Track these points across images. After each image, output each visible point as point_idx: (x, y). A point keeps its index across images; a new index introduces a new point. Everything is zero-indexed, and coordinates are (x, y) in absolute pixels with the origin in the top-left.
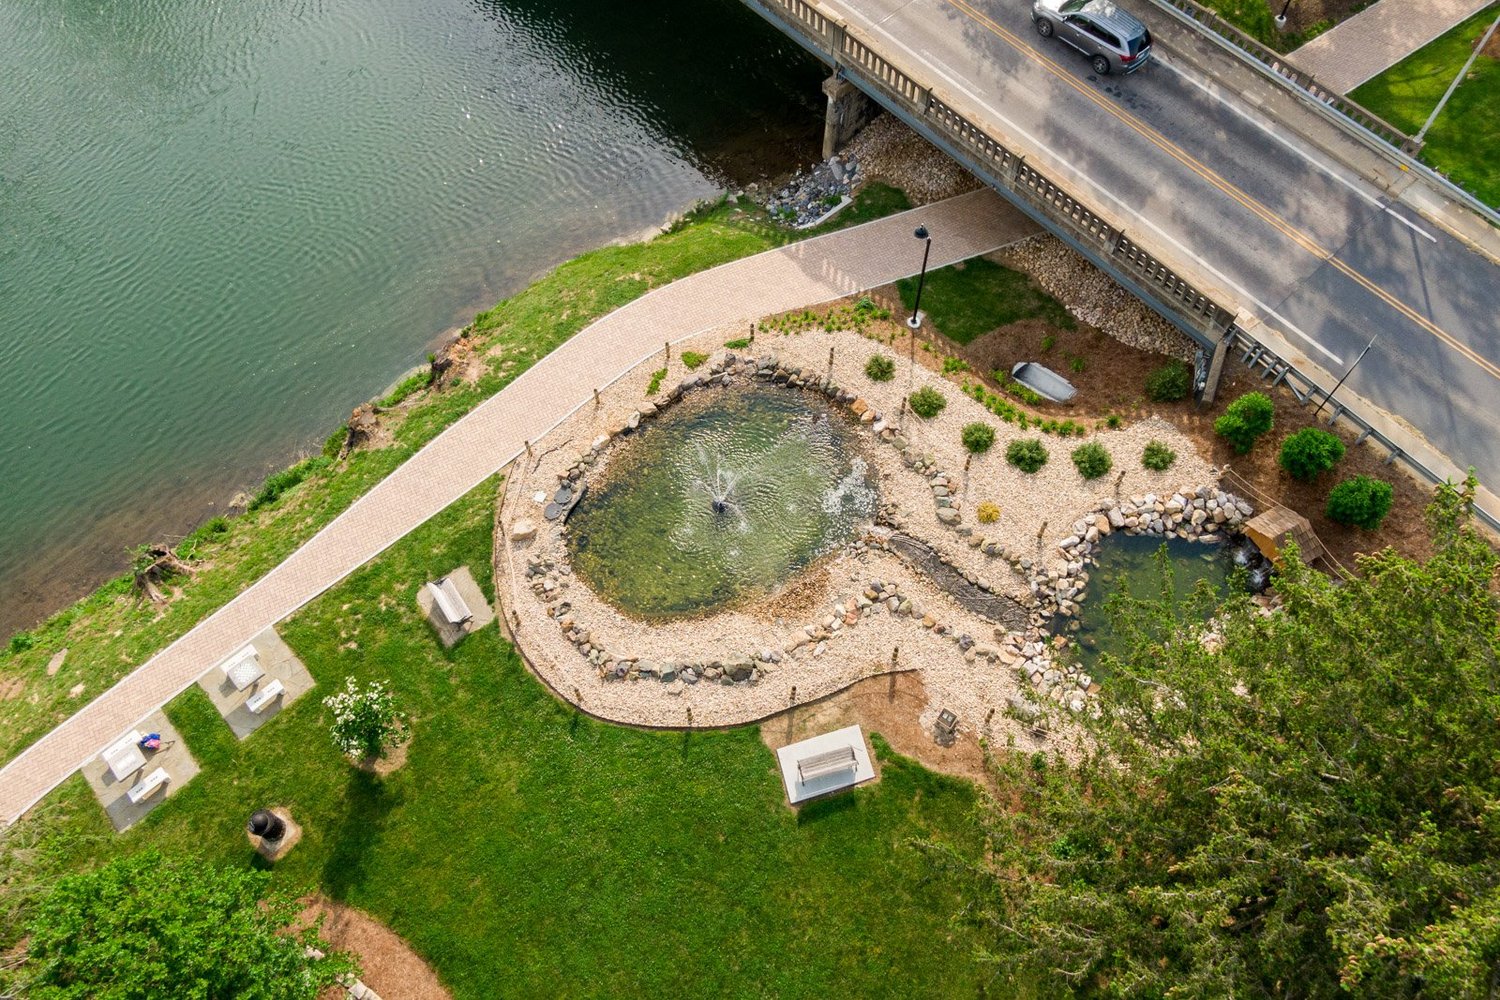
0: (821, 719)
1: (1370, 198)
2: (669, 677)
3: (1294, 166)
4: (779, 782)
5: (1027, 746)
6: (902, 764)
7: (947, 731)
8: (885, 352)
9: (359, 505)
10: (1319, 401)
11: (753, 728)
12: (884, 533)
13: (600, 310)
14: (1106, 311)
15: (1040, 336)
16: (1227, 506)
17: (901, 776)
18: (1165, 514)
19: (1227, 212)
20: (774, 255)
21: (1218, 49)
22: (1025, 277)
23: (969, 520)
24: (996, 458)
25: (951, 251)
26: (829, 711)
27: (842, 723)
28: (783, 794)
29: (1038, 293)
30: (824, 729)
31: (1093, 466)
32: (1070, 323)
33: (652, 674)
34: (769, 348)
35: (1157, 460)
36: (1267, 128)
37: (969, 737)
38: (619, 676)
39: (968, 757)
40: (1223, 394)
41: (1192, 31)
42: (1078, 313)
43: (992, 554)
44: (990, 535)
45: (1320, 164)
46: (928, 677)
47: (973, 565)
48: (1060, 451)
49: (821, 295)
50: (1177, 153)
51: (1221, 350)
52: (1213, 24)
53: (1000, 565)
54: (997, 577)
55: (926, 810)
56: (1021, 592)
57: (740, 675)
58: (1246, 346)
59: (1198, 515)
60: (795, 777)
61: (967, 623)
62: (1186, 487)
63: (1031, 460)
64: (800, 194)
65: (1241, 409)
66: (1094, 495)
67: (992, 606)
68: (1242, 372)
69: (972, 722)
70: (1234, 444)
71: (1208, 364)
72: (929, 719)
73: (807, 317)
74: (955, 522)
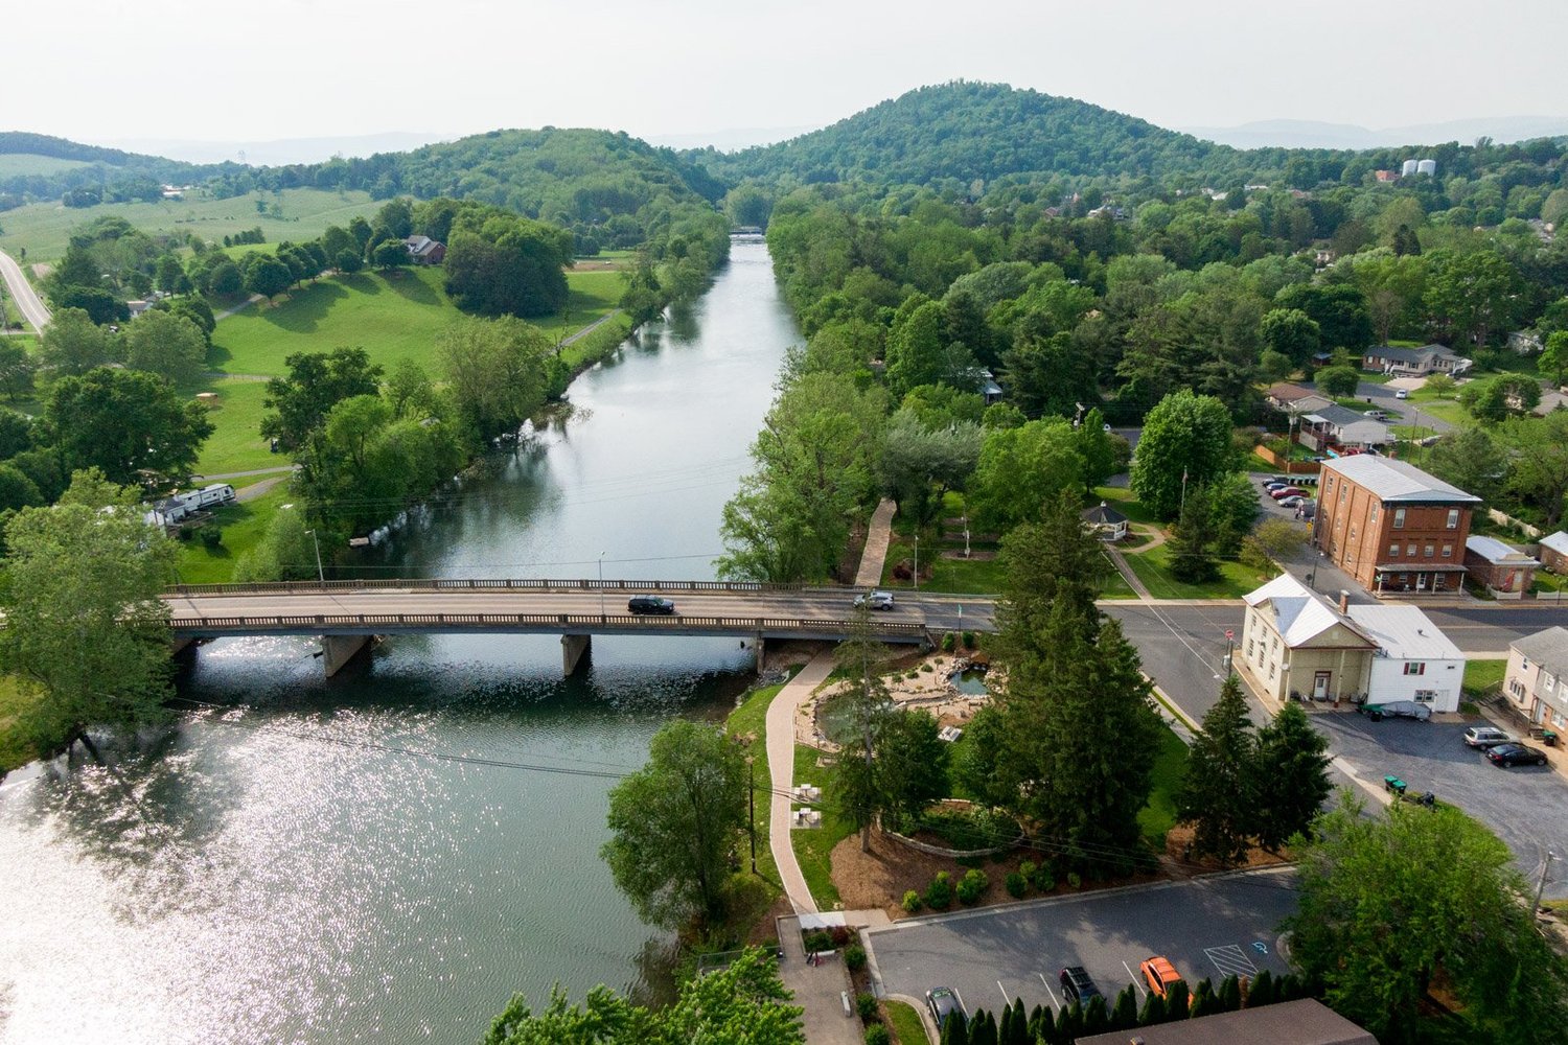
1: (917, 603)
5: (982, 708)
6: (964, 725)
7: (963, 715)
10: (957, 632)
12: (902, 703)
13: (765, 713)
16: (962, 660)
18: (953, 669)
19: (895, 617)
20: (787, 689)
23: (917, 691)
24: (907, 680)
27: (943, 728)
31: (929, 670)
34: (821, 695)
35: (940, 662)
37: (970, 714)
39: (974, 717)
40: (938, 644)
43: (931, 691)
44: (927, 689)
46: (949, 712)
47: (929, 695)
48: (919, 671)
49: (815, 686)
51: (928, 636)
52: (839, 590)
53: (934, 692)
54: (937, 694)
56: (945, 693)
58: (932, 632)
59: (959, 666)
60: (948, 738)
61: (943, 703)
62: (950, 663)
63: (915, 676)
64: (767, 681)
65: (945, 641)
66: (936, 673)
67: (944, 697)
68: (938, 638)
69: (967, 712)
70: (950, 650)
71: (927, 641)
72: (959, 717)
73: (821, 688)
74: (914, 693)
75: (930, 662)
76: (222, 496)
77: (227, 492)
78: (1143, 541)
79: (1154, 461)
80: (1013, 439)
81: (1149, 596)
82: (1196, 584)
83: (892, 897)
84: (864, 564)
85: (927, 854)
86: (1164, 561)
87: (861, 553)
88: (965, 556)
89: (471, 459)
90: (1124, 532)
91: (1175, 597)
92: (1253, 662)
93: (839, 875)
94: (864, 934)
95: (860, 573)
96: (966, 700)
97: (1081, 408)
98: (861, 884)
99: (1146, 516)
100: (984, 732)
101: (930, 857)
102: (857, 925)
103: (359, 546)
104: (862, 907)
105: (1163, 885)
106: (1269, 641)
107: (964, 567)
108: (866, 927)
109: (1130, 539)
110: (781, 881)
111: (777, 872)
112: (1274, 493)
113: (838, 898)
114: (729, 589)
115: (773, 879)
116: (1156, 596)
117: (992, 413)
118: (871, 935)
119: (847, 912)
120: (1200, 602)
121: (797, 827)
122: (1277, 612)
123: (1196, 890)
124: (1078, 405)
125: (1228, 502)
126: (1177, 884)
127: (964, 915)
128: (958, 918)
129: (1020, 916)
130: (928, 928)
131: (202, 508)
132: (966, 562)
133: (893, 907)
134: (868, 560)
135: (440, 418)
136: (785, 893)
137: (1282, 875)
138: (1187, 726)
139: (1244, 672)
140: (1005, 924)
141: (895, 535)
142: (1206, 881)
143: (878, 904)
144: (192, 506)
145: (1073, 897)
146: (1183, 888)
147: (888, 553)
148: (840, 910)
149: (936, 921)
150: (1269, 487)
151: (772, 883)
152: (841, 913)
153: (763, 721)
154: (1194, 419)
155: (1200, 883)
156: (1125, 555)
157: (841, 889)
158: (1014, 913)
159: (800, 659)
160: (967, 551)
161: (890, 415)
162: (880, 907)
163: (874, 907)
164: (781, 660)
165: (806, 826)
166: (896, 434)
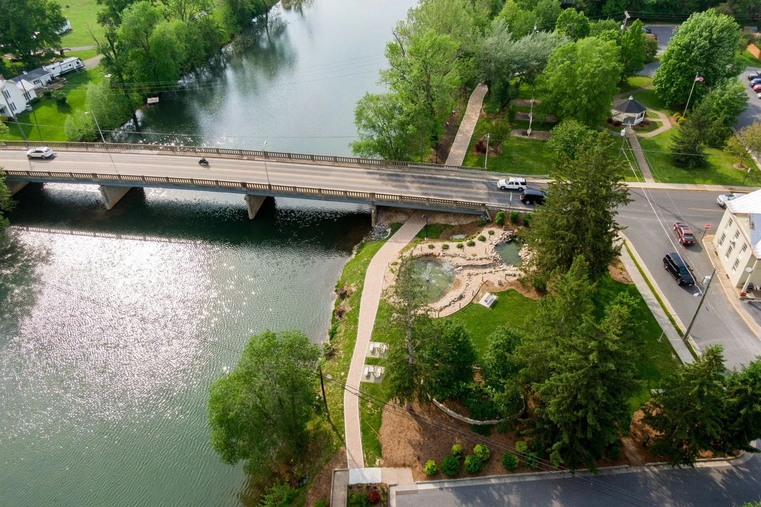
0: (480, 295)
1: (485, 181)
2: (450, 305)
3: (470, 182)
4: (483, 307)
5: (515, 278)
6: (499, 293)
7: (500, 284)
8: (430, 244)
9: (360, 319)
10: (508, 210)
11: (471, 303)
12: (460, 268)
13: (366, 268)
14: (457, 221)
15: (449, 231)
16: (508, 233)
17: (499, 294)
18: (501, 239)
19: (467, 193)
20: (387, 244)
21: (439, 170)
22: (437, 224)
23: (472, 257)
24: (466, 247)
25: (419, 227)
26: (480, 294)
27: (484, 294)
28: (486, 307)
29: (442, 225)
30: (482, 296)
31: (483, 239)
32: (453, 226)
33: (447, 306)
34: (407, 254)
35: (492, 233)
36: (459, 178)
37: (505, 283)
38: (441, 310)
39: (508, 286)
40: (493, 218)
41: (431, 169)
42: (453, 224)
43: (481, 259)
44: (478, 257)
45: (473, 179)
46: (490, 280)
47: (480, 263)
48: (475, 240)
49: (404, 245)
50: (449, 188)
51: (487, 211)
52: (435, 166)
53: (483, 260)
54: (485, 262)
55: (509, 296)
56: (491, 262)
57: (461, 297)
58: (490, 209)
59: (505, 237)
60: (485, 305)
61: (488, 270)
62: (500, 234)
63: (472, 244)
64: (376, 234)
65: (497, 218)
66: (488, 243)
67: (489, 266)
68: (493, 212)
69: (503, 281)
70: (501, 224)
71: (486, 215)
72: (496, 285)
73: (407, 248)
74: (470, 259)
75: (485, 232)
76: (75, 66)
77: (78, 63)
78: (654, 126)
79: (675, 65)
80: (574, 49)
81: (652, 180)
82: (688, 170)
83: (419, 459)
84: (459, 136)
85: (451, 417)
86: (667, 146)
87: (458, 127)
88: (527, 135)
89: (232, 37)
90: (641, 119)
91: (672, 181)
92: (722, 249)
93: (385, 433)
94: (393, 491)
95: (454, 144)
96: (504, 270)
97: (628, 16)
98: (399, 442)
99: (659, 105)
100: (500, 351)
101: (453, 421)
102: (389, 483)
103: (153, 104)
104: (396, 465)
105: (623, 470)
106: (740, 242)
107: (525, 144)
108: (395, 485)
109: (646, 126)
110: (343, 432)
111: (343, 423)
112: (756, 87)
113: (380, 455)
114: (359, 163)
115: (338, 429)
116: (657, 179)
117: (565, 16)
118: (398, 493)
119: (385, 468)
120: (688, 187)
121: (366, 381)
122: (752, 226)
123: (646, 478)
124: (626, 13)
125: (725, 103)
126: (634, 470)
127: (466, 482)
128: (463, 485)
129: (508, 488)
130: (439, 492)
131: (62, 75)
132: (526, 140)
133: (418, 469)
134: (462, 133)
135: (207, 11)
136: (345, 446)
137: (717, 469)
138: (663, 307)
139: (712, 257)
140: (495, 494)
141: (483, 112)
142: (655, 470)
143: (407, 463)
144: (56, 73)
145: (552, 475)
146: (636, 474)
147: (476, 128)
148: (380, 466)
149: (446, 485)
150: (753, 82)
151: (337, 433)
152: (380, 469)
153: (363, 275)
154: (712, 35)
155: (651, 470)
156: (640, 139)
157: (384, 446)
158: (505, 484)
159: (400, 218)
160: (529, 131)
161: (492, 19)
162: (409, 466)
163: (404, 465)
164: (388, 218)
165: (372, 380)
166: (490, 40)
